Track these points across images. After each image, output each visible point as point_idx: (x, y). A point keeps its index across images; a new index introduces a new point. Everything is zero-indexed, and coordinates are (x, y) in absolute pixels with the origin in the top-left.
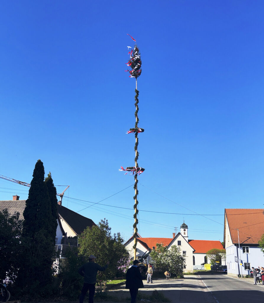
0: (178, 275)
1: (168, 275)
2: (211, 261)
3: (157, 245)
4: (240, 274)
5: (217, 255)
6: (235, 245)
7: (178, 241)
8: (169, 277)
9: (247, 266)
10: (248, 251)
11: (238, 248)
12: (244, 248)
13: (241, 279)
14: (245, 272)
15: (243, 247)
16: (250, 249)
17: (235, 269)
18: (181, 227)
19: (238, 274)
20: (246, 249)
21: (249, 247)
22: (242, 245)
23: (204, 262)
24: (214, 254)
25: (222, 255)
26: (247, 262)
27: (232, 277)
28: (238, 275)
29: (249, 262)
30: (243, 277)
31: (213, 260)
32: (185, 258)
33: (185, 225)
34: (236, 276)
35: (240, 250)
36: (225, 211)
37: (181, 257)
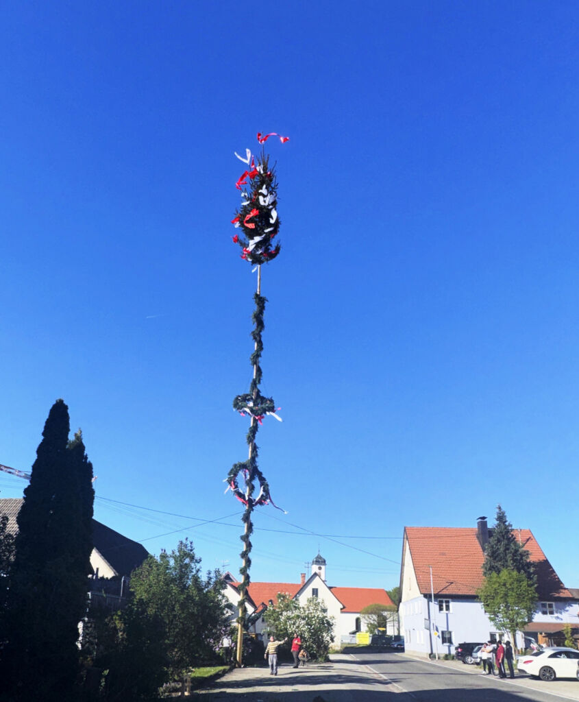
0: (320, 656)
1: (304, 656)
2: (368, 626)
3: (280, 596)
4: (434, 652)
5: (380, 616)
6: (425, 596)
7: (313, 589)
8: (306, 659)
9: (446, 638)
10: (448, 608)
11: (430, 603)
12: (441, 602)
13: (436, 662)
14: (442, 649)
15: (439, 599)
16: (452, 604)
17: (423, 643)
18: (313, 562)
19: (430, 652)
20: (444, 605)
21: (450, 600)
22: (437, 596)
23: (354, 629)
24: (375, 613)
25: (388, 616)
26: (446, 630)
27: (418, 659)
28: (430, 655)
29: (450, 630)
30: (439, 658)
31: (371, 624)
33: (321, 558)
34: (425, 656)
35: (434, 606)
36: (405, 530)
37: (326, 620)
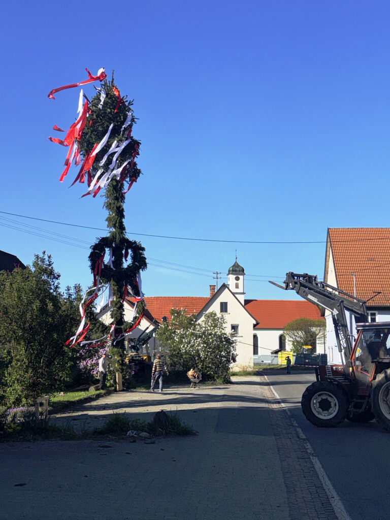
0: (218, 377)
1: (195, 377)
2: (293, 344)
3: (173, 312)
5: (307, 332)
7: (222, 304)
8: (197, 381)
10: (373, 320)
11: (353, 316)
16: (378, 317)
18: (229, 271)
20: (369, 317)
21: (376, 312)
23: (277, 347)
24: (301, 330)
25: (317, 332)
31: (298, 342)
32: (234, 338)
33: (238, 266)
37: (225, 338)
